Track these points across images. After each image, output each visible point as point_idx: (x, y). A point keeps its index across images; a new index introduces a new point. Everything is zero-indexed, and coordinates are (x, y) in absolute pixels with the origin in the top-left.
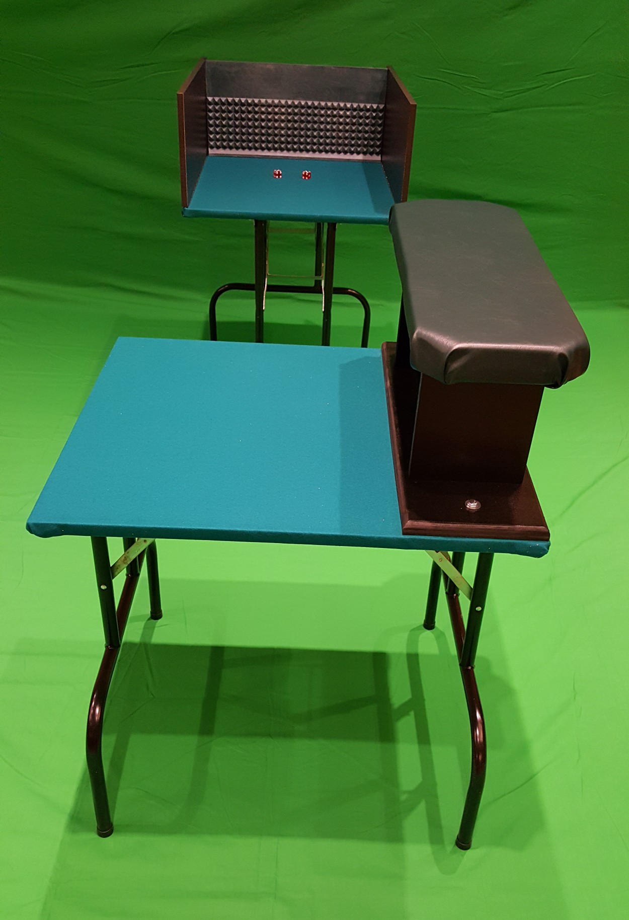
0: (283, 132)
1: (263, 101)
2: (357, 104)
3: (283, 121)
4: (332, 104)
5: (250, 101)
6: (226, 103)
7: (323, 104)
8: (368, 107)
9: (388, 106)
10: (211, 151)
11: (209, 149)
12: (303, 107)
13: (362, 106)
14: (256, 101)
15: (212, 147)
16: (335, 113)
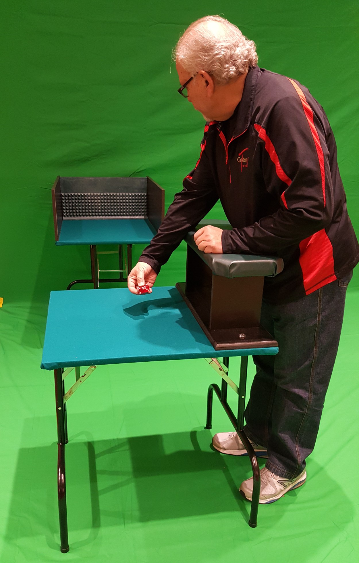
0: (99, 208)
1: (89, 194)
2: (134, 194)
3: (99, 203)
4: (122, 194)
5: (82, 195)
6: (71, 196)
7: (118, 194)
8: (140, 195)
9: (149, 194)
10: (64, 218)
11: (63, 217)
12: (108, 196)
13: (137, 194)
14: (86, 194)
15: (65, 216)
16: (124, 198)
